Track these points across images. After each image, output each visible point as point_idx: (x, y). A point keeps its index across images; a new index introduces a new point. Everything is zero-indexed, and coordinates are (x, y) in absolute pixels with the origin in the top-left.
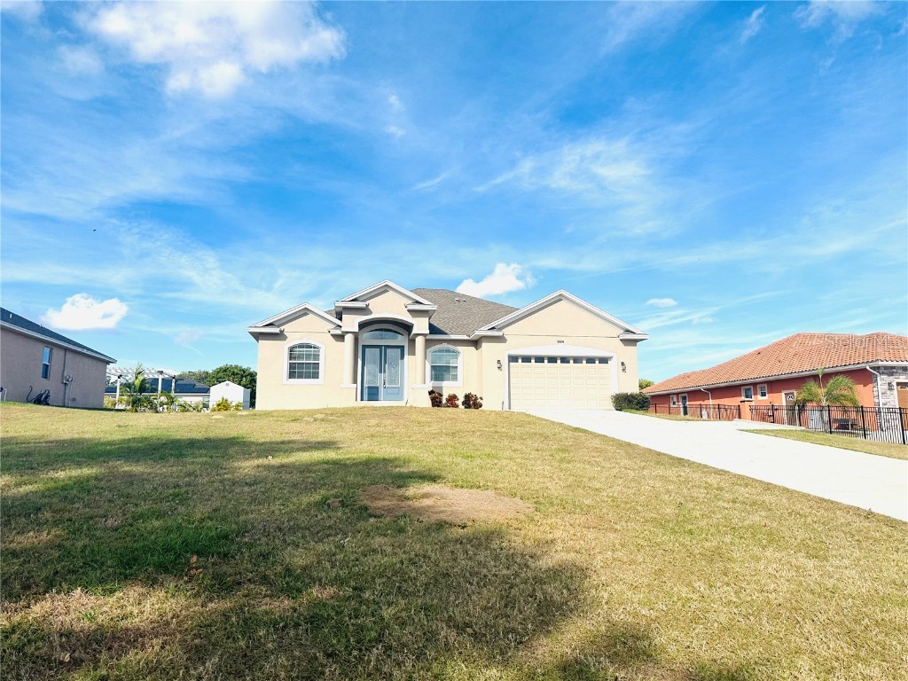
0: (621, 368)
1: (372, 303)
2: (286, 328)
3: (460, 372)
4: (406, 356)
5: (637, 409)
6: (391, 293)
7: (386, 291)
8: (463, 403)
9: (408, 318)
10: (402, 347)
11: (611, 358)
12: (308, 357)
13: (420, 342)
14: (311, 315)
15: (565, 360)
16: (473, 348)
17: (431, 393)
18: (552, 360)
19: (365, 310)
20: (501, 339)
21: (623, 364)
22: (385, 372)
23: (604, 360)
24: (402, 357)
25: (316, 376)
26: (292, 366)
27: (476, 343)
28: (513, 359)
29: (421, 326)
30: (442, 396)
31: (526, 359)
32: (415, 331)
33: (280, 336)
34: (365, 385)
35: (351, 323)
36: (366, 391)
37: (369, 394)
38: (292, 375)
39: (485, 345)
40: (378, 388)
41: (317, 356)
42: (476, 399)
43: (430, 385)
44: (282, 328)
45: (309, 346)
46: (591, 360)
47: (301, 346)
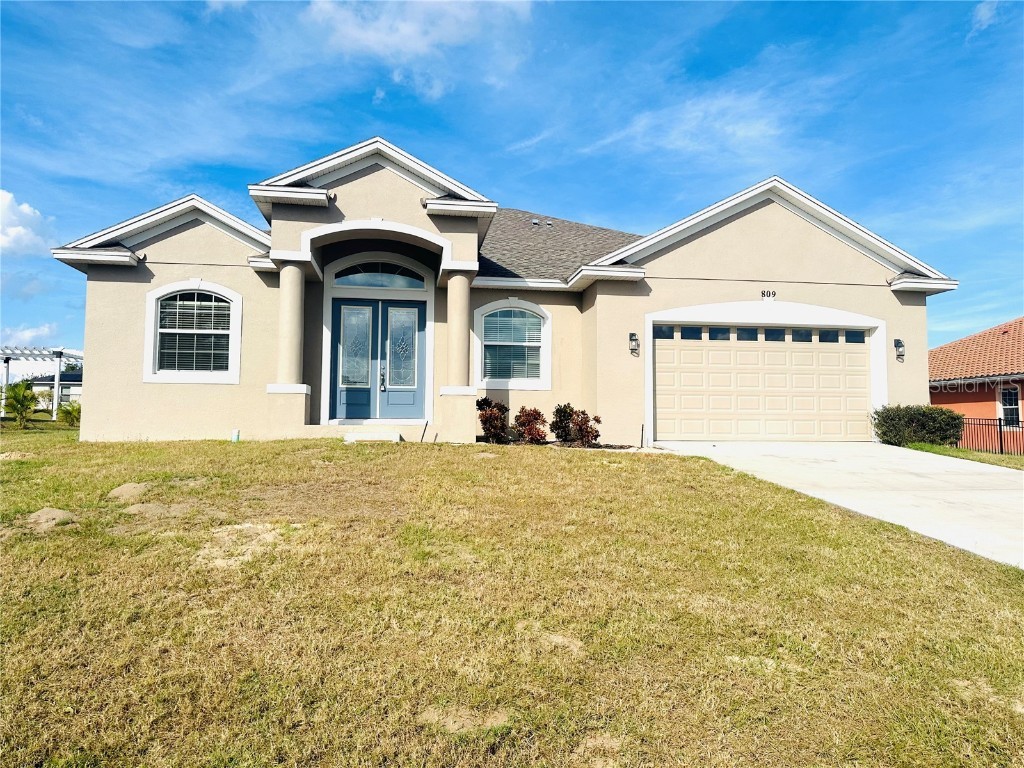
0: (894, 352)
1: (345, 195)
2: (152, 253)
3: (545, 359)
4: (430, 324)
5: (932, 442)
6: (388, 173)
7: (376, 168)
8: (554, 427)
9: (429, 233)
10: (421, 305)
11: (870, 331)
12: (203, 319)
13: (457, 288)
14: (208, 225)
15: (775, 333)
16: (574, 308)
17: (482, 404)
18: (748, 333)
19: (326, 211)
20: (636, 287)
21: (898, 344)
22: (383, 357)
23: (856, 336)
24: (422, 326)
25: (221, 363)
26: (165, 341)
27: (580, 298)
28: (662, 331)
29: (459, 252)
30: (507, 410)
31: (691, 332)
32: (446, 264)
33: (137, 272)
34: (341, 386)
35: (297, 240)
36: (342, 398)
37: (348, 404)
38: (165, 361)
39: (603, 300)
40: (367, 392)
41: (223, 319)
42: (586, 420)
43: (480, 386)
44: (140, 254)
45: (204, 297)
46: (828, 335)
47: (187, 296)
